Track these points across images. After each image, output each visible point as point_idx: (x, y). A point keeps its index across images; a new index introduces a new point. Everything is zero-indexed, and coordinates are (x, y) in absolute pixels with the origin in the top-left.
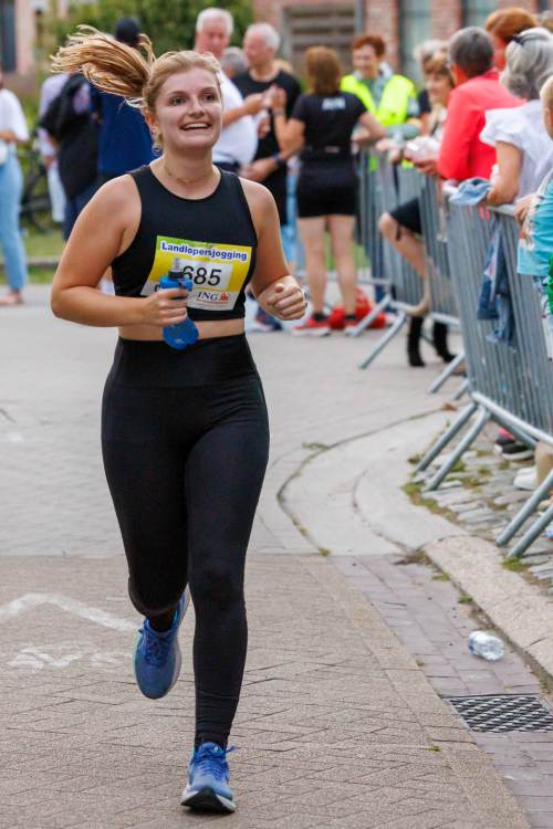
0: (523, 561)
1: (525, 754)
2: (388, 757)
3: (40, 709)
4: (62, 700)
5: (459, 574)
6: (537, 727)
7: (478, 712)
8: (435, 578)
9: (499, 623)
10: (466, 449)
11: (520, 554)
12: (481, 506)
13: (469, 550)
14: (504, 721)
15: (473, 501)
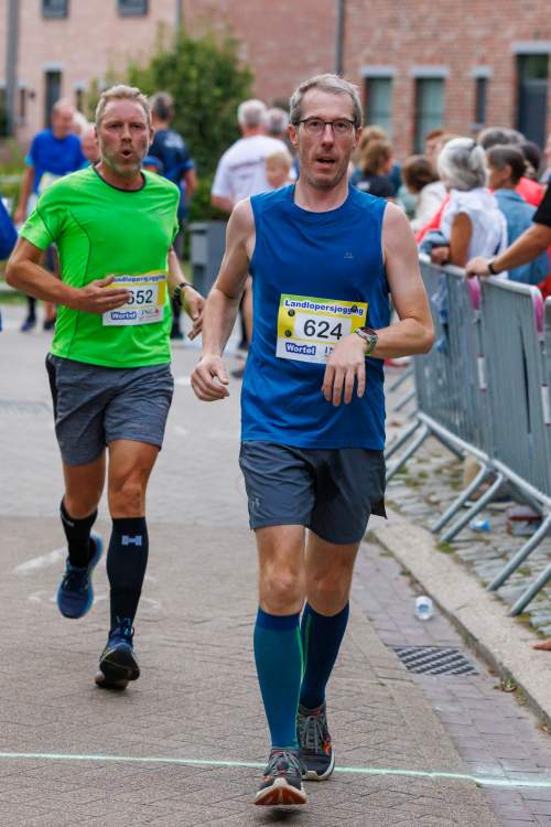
0: (452, 545)
1: (450, 692)
2: (345, 688)
3: (75, 635)
4: (90, 630)
5: (401, 553)
6: (459, 673)
7: (414, 658)
8: (382, 555)
9: (431, 591)
10: (410, 456)
11: (450, 539)
12: (419, 501)
13: (409, 534)
14: (434, 666)
15: (413, 497)
